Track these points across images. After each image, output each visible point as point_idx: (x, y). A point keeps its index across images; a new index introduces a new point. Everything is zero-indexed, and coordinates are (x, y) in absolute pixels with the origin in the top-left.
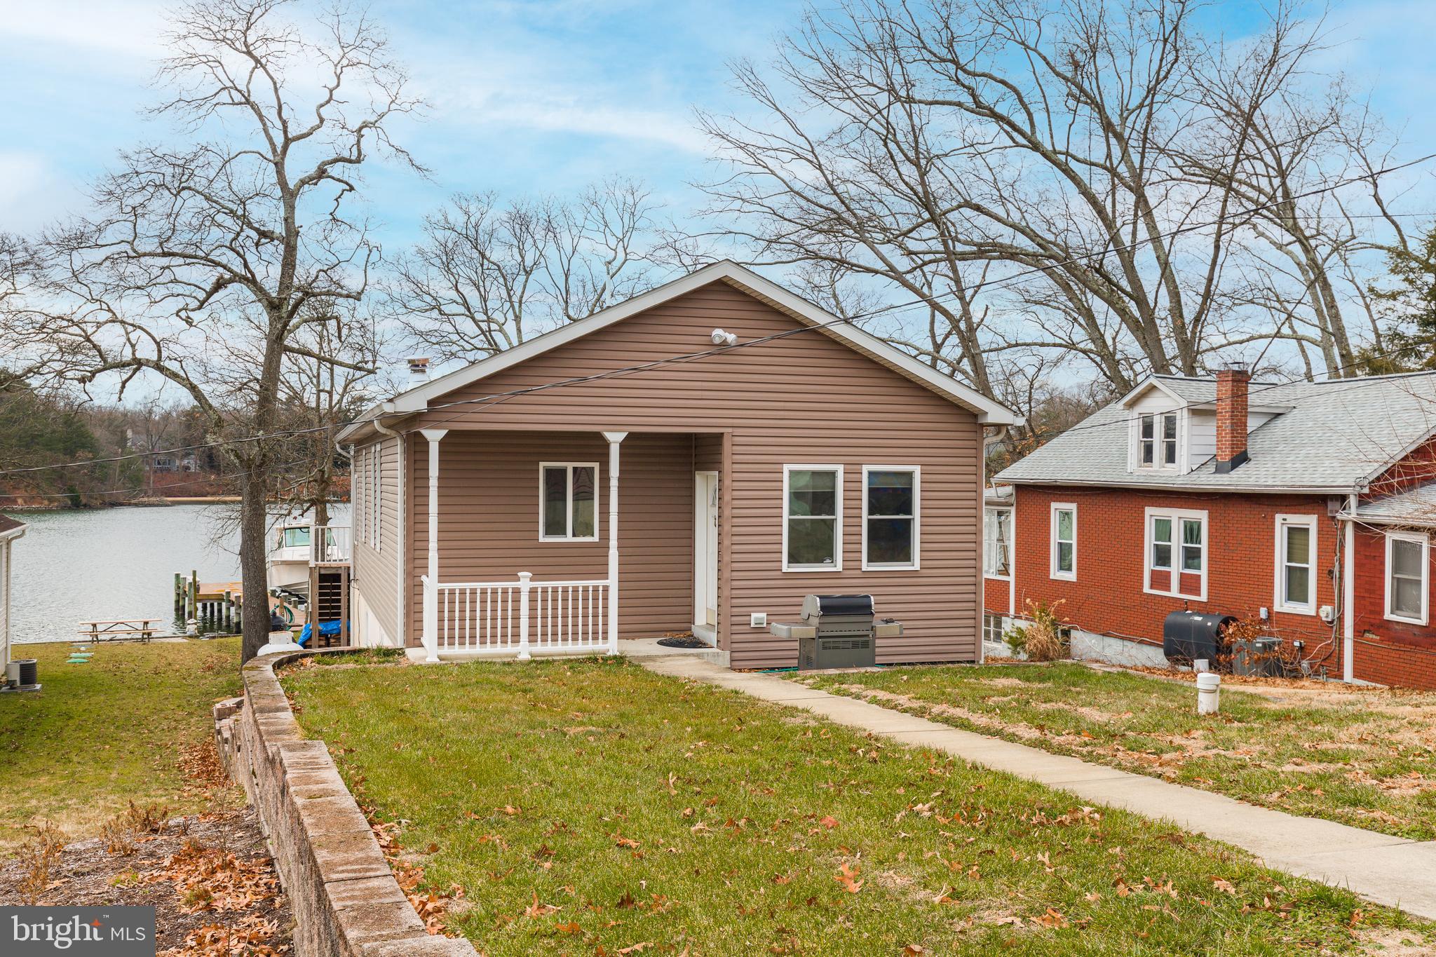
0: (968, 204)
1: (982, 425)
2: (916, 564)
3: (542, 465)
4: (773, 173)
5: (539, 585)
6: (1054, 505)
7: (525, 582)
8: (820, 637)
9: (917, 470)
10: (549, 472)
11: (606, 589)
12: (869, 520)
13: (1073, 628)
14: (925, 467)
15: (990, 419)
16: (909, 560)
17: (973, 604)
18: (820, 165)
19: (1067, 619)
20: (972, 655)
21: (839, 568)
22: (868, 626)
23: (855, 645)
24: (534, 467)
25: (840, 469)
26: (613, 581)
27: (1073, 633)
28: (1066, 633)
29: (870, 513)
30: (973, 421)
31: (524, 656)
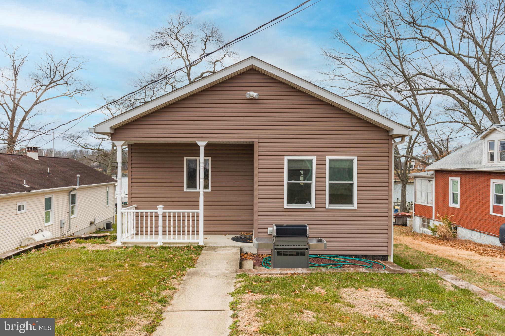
0: (420, 73)
1: (391, 136)
2: (355, 206)
3: (185, 158)
4: (348, 67)
5: (167, 211)
6: (450, 178)
7: (160, 210)
8: (275, 249)
9: (355, 159)
10: (188, 161)
11: (198, 213)
12: (329, 184)
13: (458, 226)
14: (359, 158)
15: (395, 132)
16: (352, 204)
17: (387, 227)
18: (364, 62)
19: (454, 222)
20: (386, 252)
21: (314, 207)
22: (305, 243)
23: (298, 254)
24: (182, 159)
25: (314, 158)
26: (201, 211)
27: (458, 228)
28: (456, 228)
29: (330, 180)
30: (386, 134)
31: (160, 244)
